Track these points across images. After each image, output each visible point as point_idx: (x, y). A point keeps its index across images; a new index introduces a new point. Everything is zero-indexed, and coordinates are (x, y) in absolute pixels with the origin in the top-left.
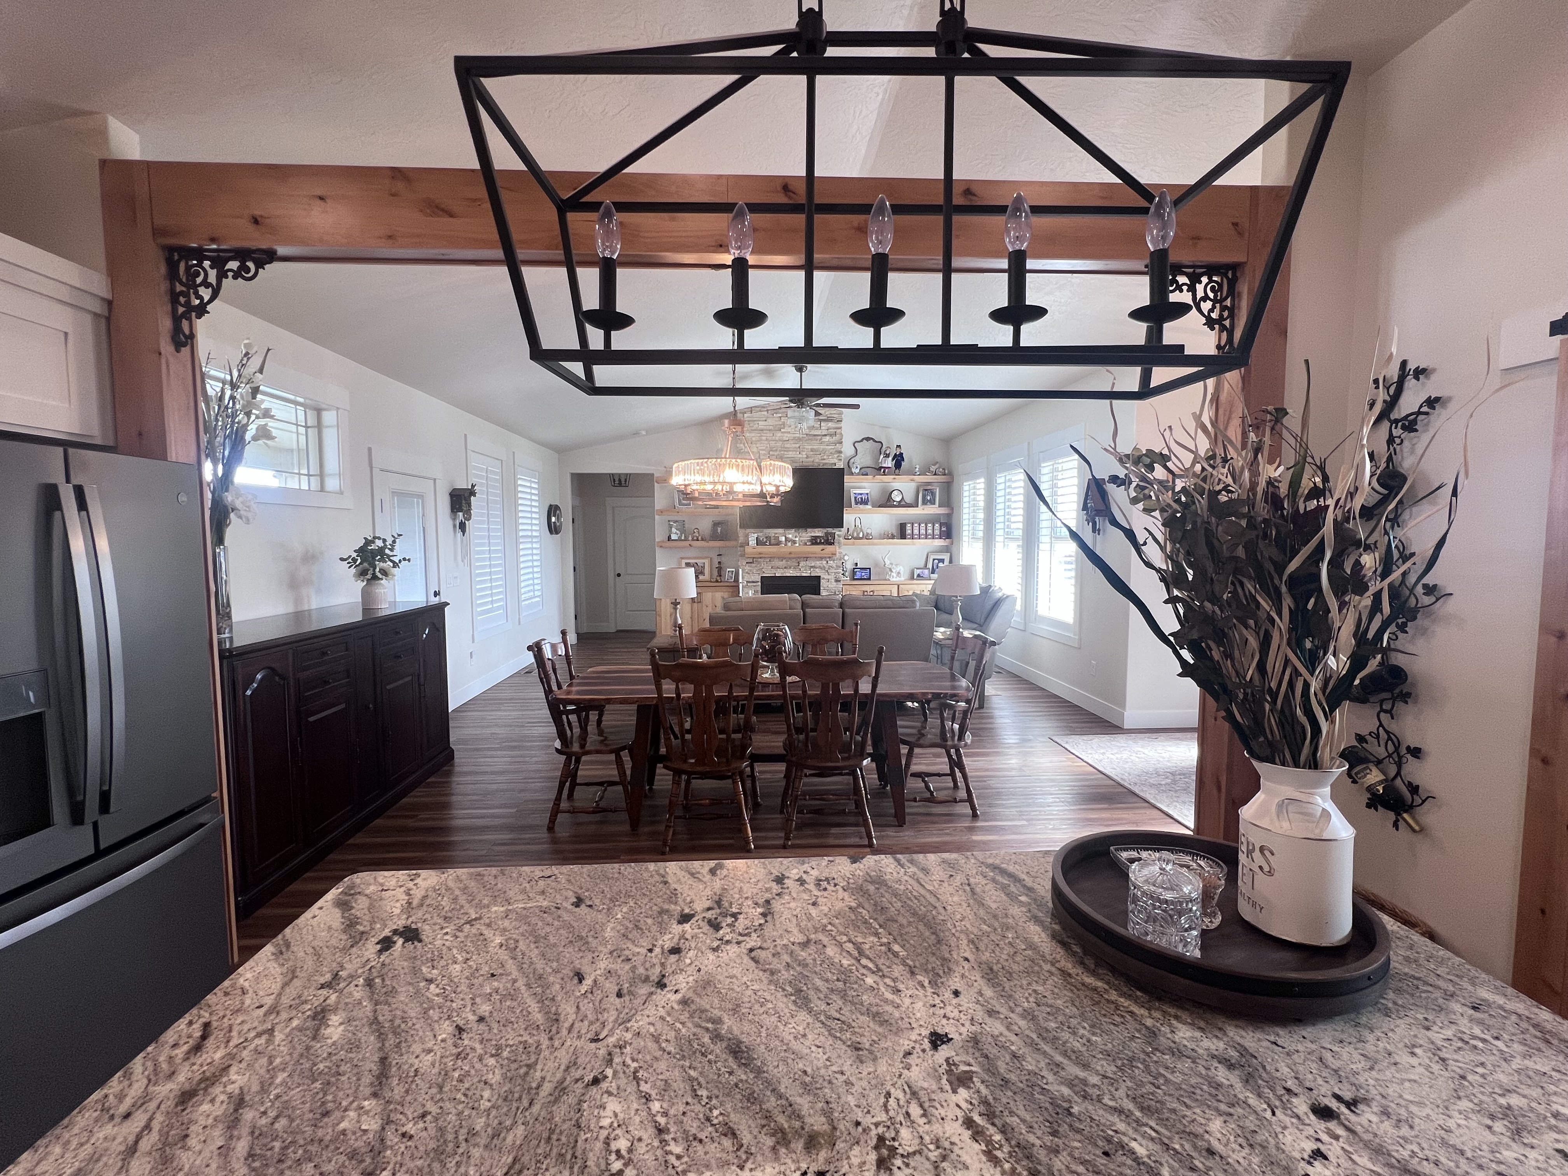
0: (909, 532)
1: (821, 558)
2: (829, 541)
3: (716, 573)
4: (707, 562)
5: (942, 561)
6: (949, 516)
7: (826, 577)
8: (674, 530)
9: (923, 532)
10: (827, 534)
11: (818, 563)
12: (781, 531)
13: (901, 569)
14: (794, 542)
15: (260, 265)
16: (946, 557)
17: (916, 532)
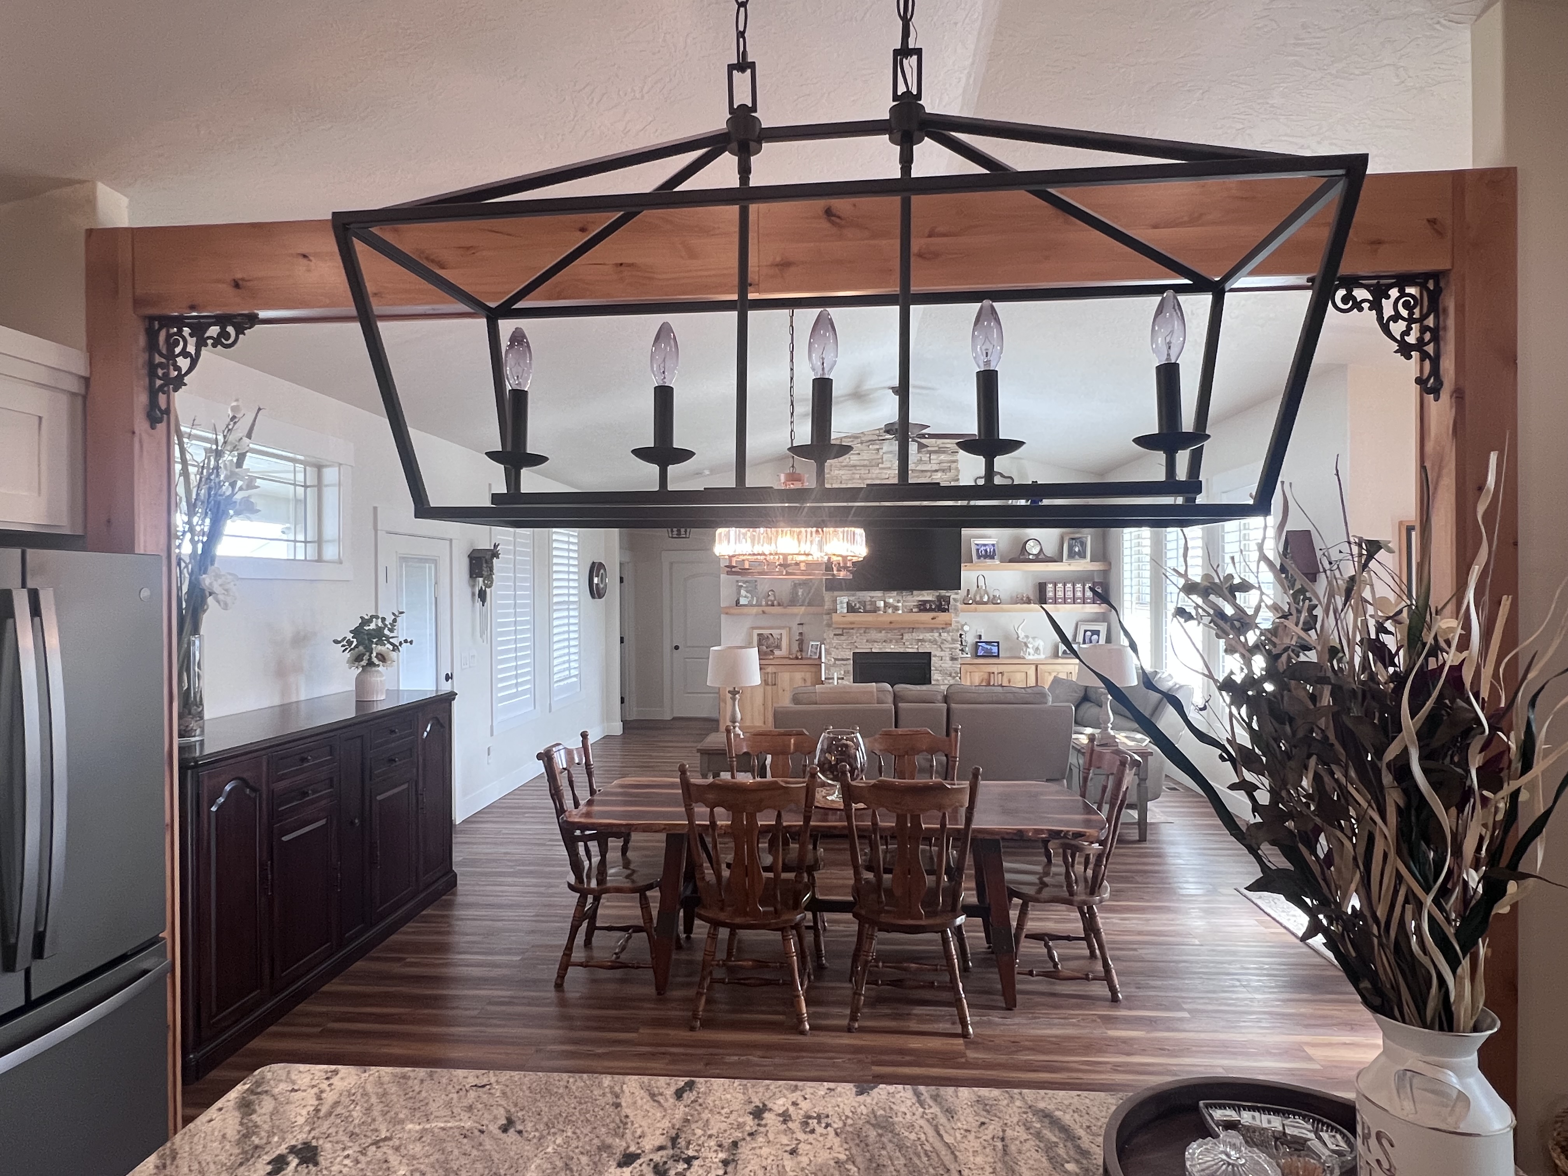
0: (1050, 594)
1: (932, 630)
2: (942, 606)
3: (795, 647)
4: (784, 632)
5: (1097, 633)
6: (1106, 573)
7: (939, 653)
8: (743, 592)
9: (1069, 594)
10: (940, 598)
11: (928, 636)
12: (879, 594)
13: (1040, 643)
14: (896, 608)
15: (240, 331)
16: (1102, 628)
17: (1060, 594)
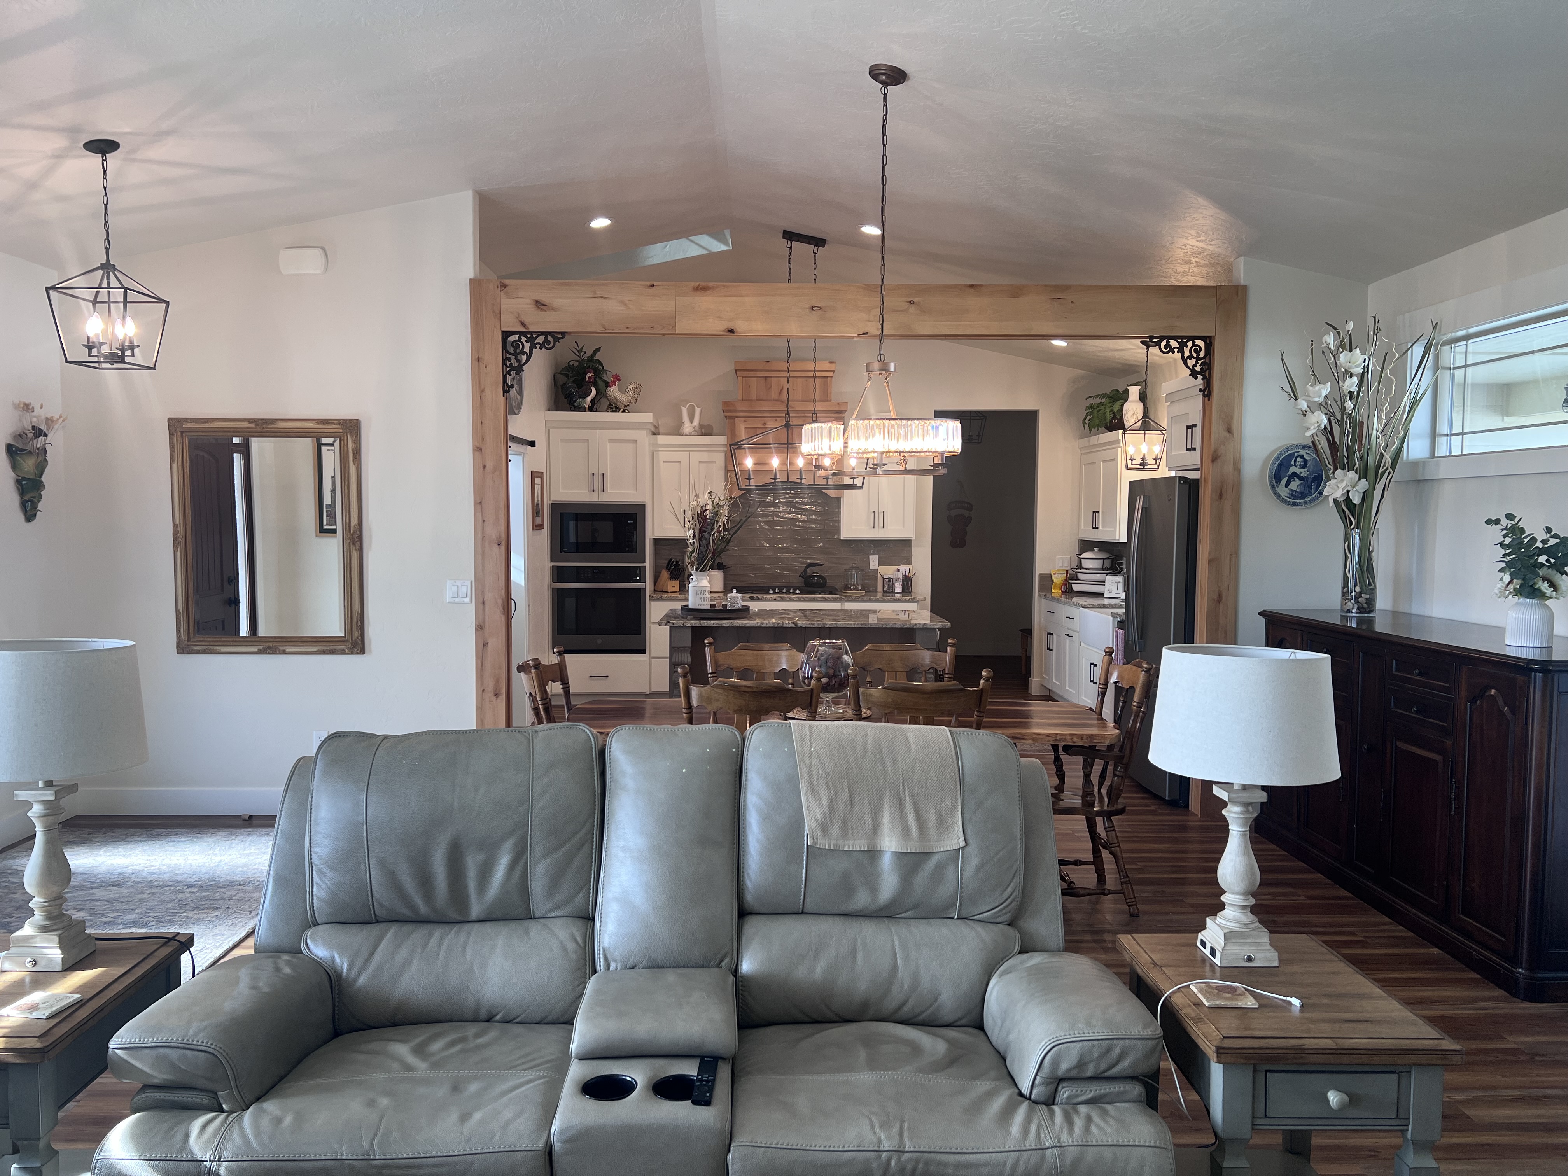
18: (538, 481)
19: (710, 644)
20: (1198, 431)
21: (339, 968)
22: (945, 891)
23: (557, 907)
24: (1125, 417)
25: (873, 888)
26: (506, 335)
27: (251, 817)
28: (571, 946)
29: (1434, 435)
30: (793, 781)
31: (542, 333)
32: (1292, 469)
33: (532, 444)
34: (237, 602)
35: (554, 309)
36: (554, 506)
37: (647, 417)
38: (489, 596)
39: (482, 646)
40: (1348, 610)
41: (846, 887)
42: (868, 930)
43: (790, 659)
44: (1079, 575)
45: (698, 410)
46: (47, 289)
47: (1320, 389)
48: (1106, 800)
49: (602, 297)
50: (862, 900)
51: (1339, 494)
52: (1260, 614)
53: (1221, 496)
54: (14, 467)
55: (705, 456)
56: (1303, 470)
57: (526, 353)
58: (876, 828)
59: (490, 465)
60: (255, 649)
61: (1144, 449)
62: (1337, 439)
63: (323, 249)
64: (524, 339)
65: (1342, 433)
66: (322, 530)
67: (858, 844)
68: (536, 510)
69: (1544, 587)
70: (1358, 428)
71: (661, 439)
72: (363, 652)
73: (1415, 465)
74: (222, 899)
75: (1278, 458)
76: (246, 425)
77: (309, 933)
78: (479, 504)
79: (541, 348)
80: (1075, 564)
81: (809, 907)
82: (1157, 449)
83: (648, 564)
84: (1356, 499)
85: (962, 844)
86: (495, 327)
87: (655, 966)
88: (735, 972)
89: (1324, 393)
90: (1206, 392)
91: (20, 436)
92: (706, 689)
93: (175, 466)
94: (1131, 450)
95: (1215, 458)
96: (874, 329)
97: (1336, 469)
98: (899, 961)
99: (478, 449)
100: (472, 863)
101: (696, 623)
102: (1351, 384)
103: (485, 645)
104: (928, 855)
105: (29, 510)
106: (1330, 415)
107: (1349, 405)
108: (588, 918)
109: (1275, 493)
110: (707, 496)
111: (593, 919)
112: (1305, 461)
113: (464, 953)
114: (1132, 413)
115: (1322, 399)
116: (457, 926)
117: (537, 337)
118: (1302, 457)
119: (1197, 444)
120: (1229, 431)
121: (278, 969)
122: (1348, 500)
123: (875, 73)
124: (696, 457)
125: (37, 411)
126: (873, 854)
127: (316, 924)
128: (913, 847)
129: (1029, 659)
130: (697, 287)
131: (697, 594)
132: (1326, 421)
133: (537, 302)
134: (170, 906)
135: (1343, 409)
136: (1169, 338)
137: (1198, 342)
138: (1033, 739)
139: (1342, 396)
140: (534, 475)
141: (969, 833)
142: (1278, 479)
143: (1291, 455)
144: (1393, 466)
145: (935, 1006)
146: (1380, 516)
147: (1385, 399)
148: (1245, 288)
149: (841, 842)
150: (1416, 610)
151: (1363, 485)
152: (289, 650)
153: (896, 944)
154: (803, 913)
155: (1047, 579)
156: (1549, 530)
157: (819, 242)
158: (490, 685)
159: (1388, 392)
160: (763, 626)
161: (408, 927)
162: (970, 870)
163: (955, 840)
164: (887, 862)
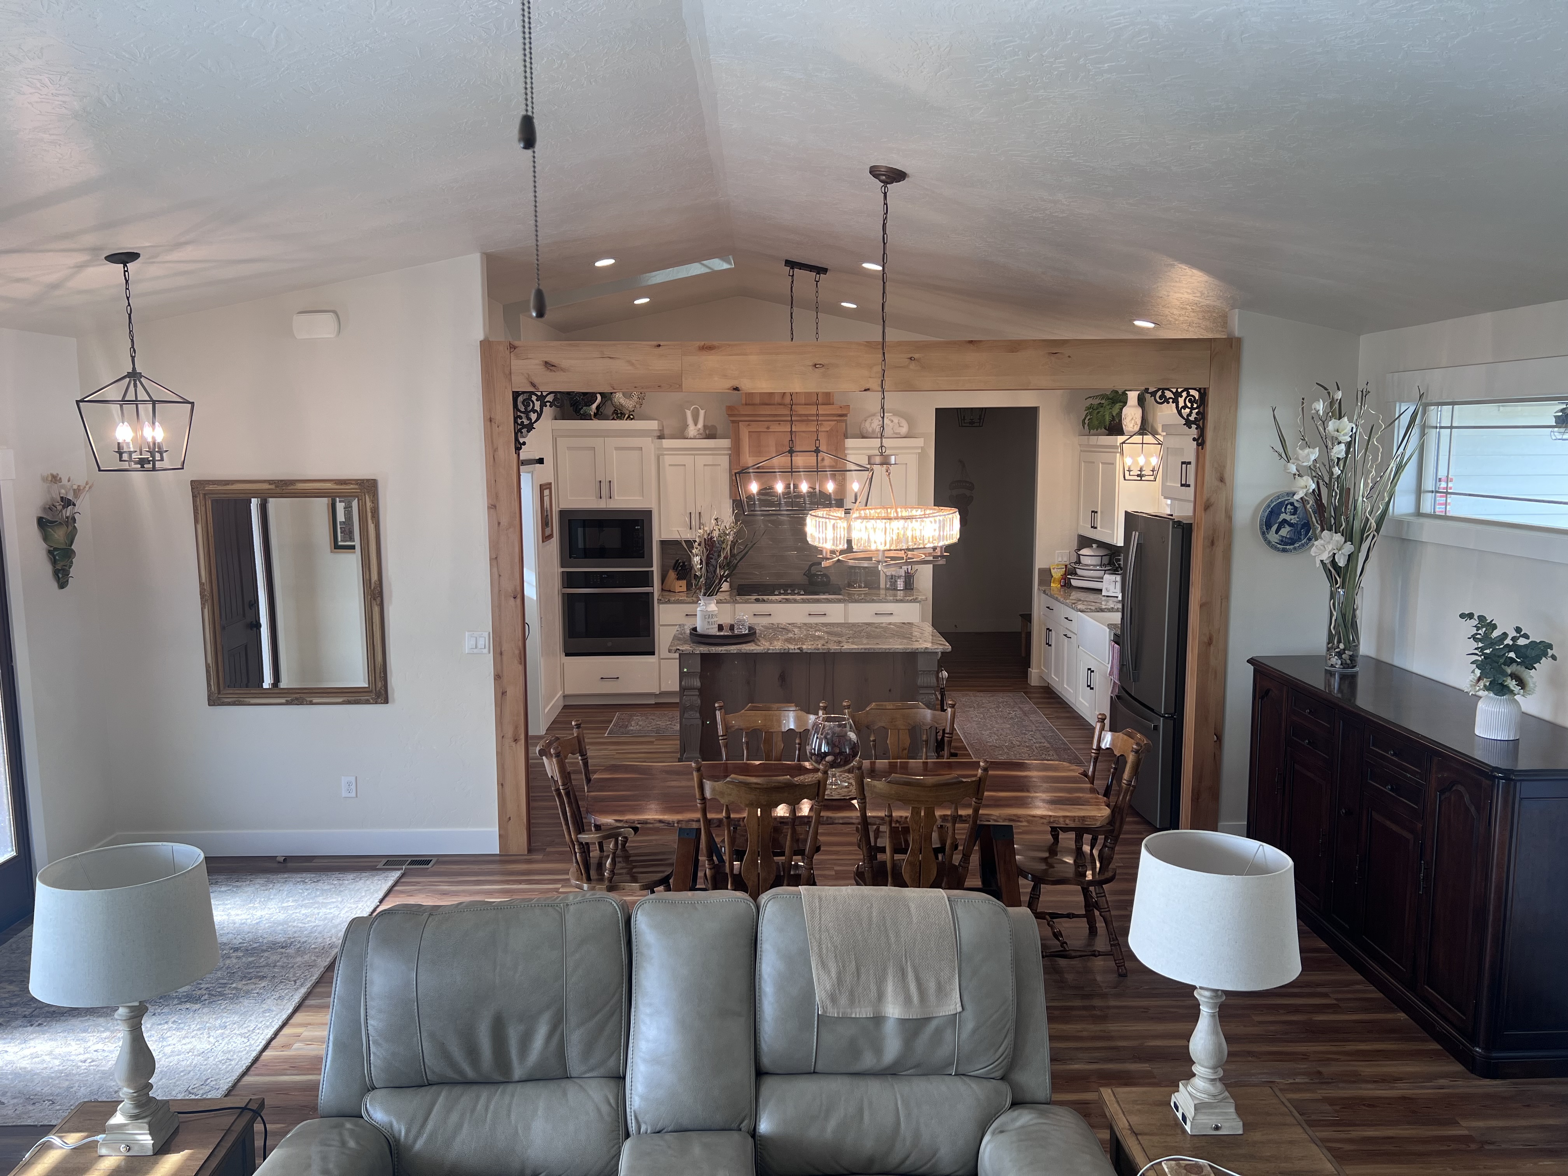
18: (546, 492)
19: (721, 708)
20: (1192, 468)
21: (397, 1135)
22: (943, 1052)
23: (592, 1070)
24: (1124, 422)
25: (878, 1050)
26: (516, 395)
27: (286, 859)
28: (605, 1109)
29: (1419, 491)
30: (804, 954)
31: (551, 393)
32: (1283, 516)
33: (541, 461)
34: (259, 626)
35: (563, 370)
36: (563, 513)
37: (653, 425)
38: (506, 647)
39: (501, 695)
40: (1332, 665)
41: (853, 1050)
42: (874, 1088)
43: (798, 720)
44: (1077, 570)
45: (702, 413)
46: (78, 402)
47: (1308, 454)
48: (1098, 865)
49: (610, 358)
50: (868, 1061)
51: (1325, 556)
52: (1248, 661)
53: (1212, 543)
54: (46, 538)
55: (709, 460)
56: (1293, 517)
57: (536, 411)
58: (881, 996)
59: (504, 521)
60: (283, 701)
61: (1141, 461)
62: (1324, 501)
63: (335, 312)
64: (534, 398)
65: (1330, 496)
66: (337, 547)
67: (863, 1012)
68: (545, 522)
69: (1512, 684)
70: (1345, 493)
71: (667, 443)
72: (386, 702)
73: (1400, 523)
74: (267, 965)
75: (1269, 506)
76: (266, 486)
77: (368, 1099)
78: (494, 560)
79: (551, 406)
80: (1074, 559)
81: (819, 1068)
82: (1154, 461)
83: (655, 569)
84: (1342, 563)
85: (959, 1009)
86: (506, 388)
87: (681, 1130)
88: (753, 1133)
89: (1313, 458)
90: (1200, 441)
91: (50, 508)
92: (719, 785)
93: (199, 527)
94: (1128, 461)
95: (1207, 507)
96: (874, 384)
97: (1323, 530)
98: (902, 1119)
99: (492, 507)
100: (513, 1034)
101: (704, 649)
102: (1339, 451)
103: (504, 693)
104: (928, 1020)
105: (62, 577)
106: (1318, 479)
107: (1337, 471)
108: (619, 1078)
109: (1265, 539)
110: (713, 522)
111: (624, 1078)
112: (1296, 509)
113: (509, 1115)
114: (1131, 418)
115: (1311, 463)
116: (502, 1087)
117: (547, 395)
118: (1292, 504)
119: (1191, 481)
120: (1222, 480)
121: (343, 1144)
122: (1333, 562)
123: (874, 172)
124: (701, 460)
125: (65, 481)
126: (878, 1020)
127: (374, 1088)
128: (914, 1014)
129: (1029, 635)
130: (703, 347)
131: (705, 618)
132: (1314, 486)
133: (546, 363)
134: (219, 974)
135: (1331, 474)
136: (1163, 390)
137: (1192, 392)
138: (1028, 821)
139: (1330, 460)
140: (542, 488)
141: (965, 998)
142: (1269, 526)
143: (1282, 503)
144: (1378, 530)
145: (933, 1161)
146: (1364, 577)
147: (1372, 467)
148: (1239, 340)
149: (849, 1010)
150: (1398, 662)
151: (1349, 548)
152: (315, 700)
153: (899, 1103)
154: (814, 1072)
155: (1046, 574)
156: (1518, 630)
157: (821, 270)
158: (509, 732)
159: (1375, 459)
160: (769, 652)
161: (457, 1090)
162: (965, 1035)
163: (953, 1005)
164: (890, 1030)
